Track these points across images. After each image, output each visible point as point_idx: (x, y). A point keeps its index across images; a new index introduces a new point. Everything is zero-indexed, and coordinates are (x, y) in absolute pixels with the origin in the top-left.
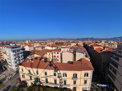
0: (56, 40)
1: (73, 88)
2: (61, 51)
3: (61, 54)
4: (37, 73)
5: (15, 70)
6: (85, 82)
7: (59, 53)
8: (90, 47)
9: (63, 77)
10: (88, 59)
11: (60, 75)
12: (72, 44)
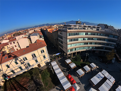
0: (14, 32)
1: (38, 65)
2: (17, 40)
3: (18, 42)
6: (44, 57)
9: (25, 62)
10: (42, 39)
11: (22, 61)
12: (30, 31)
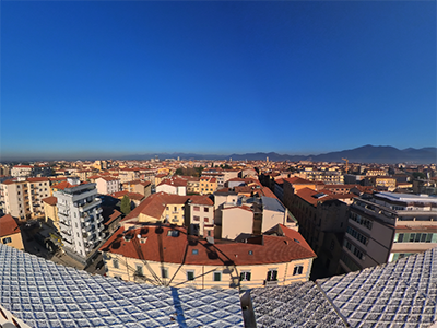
0: (175, 161)
2: (216, 205)
4: (164, 274)
5: (84, 254)
7: (211, 209)
8: (281, 185)
10: (294, 228)
12: (226, 173)
